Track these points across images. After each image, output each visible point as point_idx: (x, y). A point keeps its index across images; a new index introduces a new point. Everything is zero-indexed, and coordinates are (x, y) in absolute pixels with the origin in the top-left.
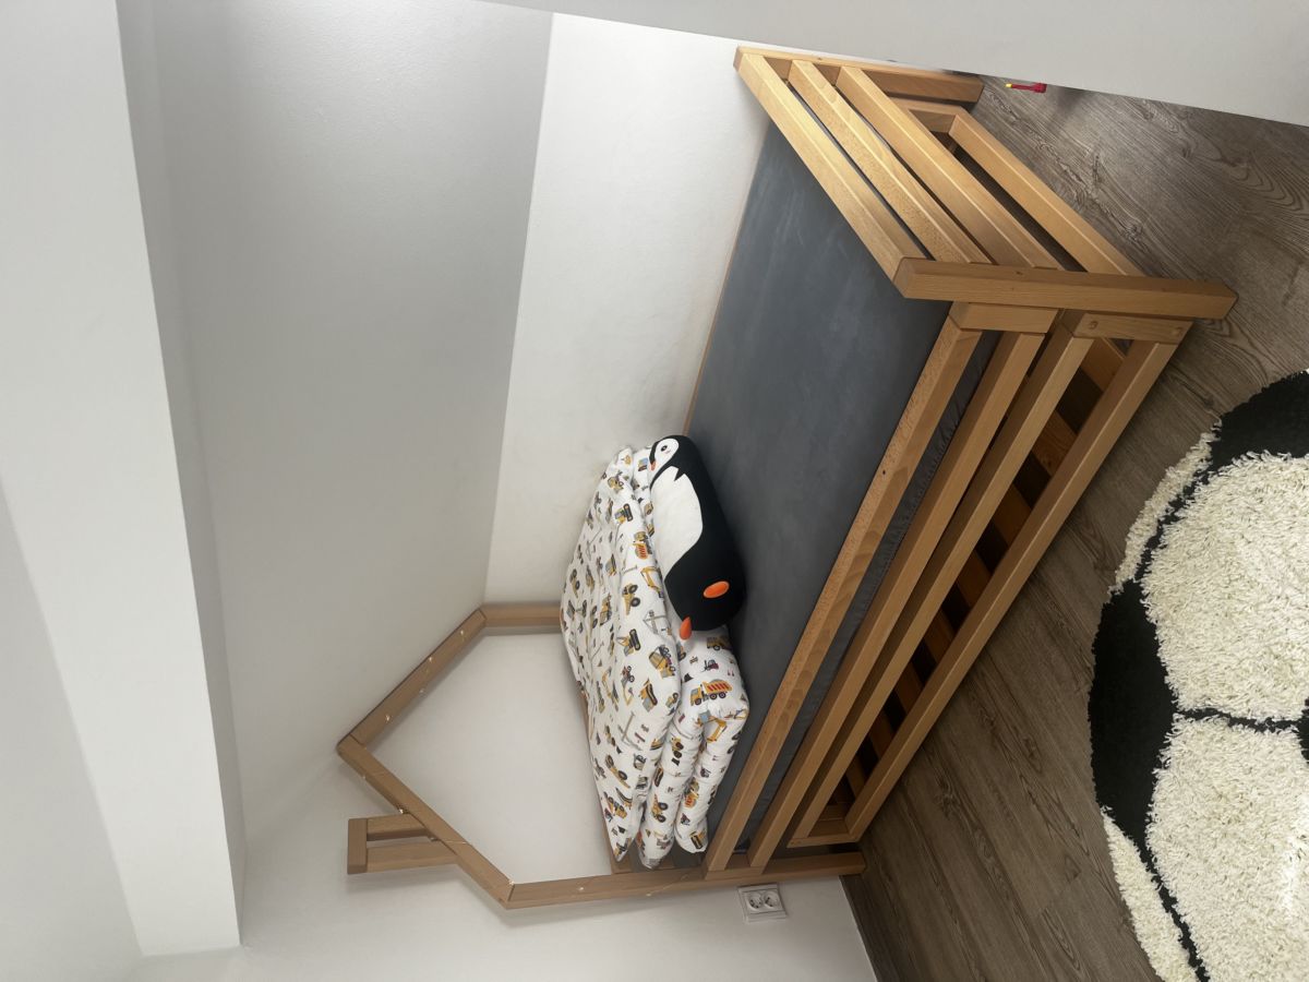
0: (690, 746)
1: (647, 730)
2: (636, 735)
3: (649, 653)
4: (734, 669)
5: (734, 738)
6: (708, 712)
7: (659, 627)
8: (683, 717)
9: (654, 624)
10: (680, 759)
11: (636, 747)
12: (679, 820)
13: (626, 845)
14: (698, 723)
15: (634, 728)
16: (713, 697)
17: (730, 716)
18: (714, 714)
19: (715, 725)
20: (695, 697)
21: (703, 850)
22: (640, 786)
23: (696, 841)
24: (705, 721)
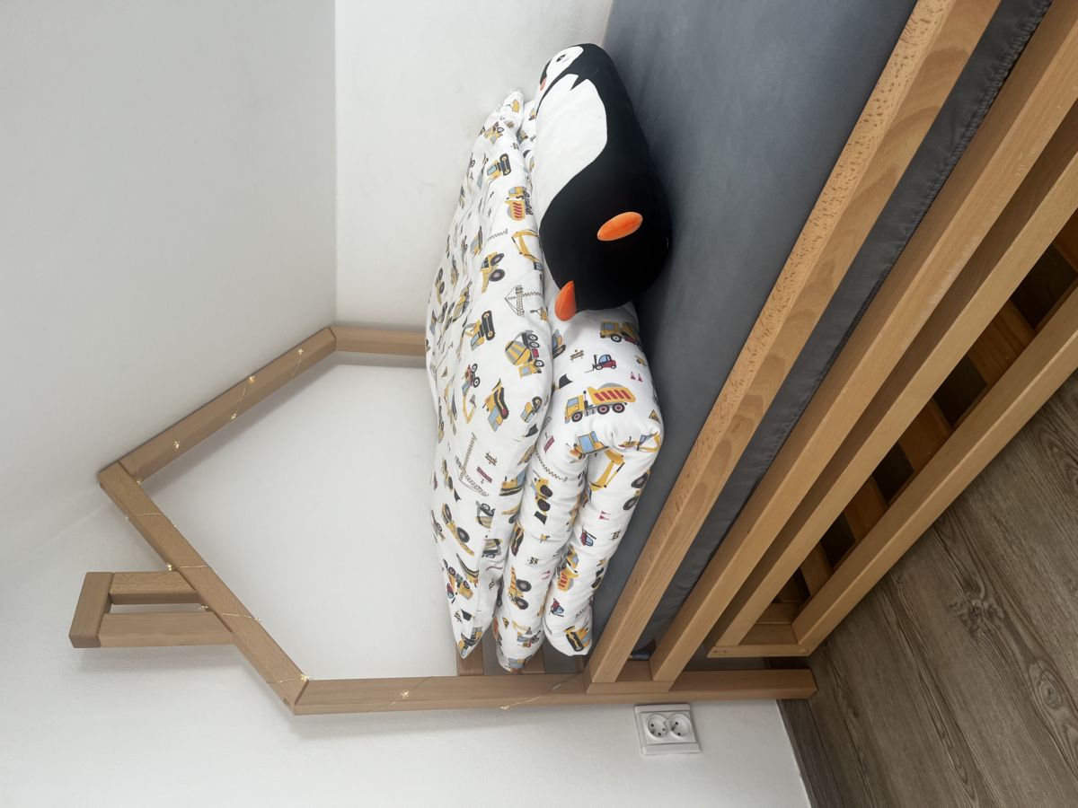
0: (563, 493)
1: (493, 461)
2: (479, 470)
3: (506, 344)
4: (643, 371)
5: (635, 484)
6: (593, 433)
7: (527, 308)
8: (552, 441)
9: (520, 304)
10: (548, 513)
11: (479, 489)
12: (549, 608)
13: (473, 637)
14: (576, 451)
15: (477, 460)
16: (603, 410)
17: (629, 444)
18: (603, 438)
19: (604, 462)
20: (573, 410)
21: (584, 652)
22: (487, 553)
23: (574, 640)
24: (588, 452)
